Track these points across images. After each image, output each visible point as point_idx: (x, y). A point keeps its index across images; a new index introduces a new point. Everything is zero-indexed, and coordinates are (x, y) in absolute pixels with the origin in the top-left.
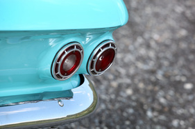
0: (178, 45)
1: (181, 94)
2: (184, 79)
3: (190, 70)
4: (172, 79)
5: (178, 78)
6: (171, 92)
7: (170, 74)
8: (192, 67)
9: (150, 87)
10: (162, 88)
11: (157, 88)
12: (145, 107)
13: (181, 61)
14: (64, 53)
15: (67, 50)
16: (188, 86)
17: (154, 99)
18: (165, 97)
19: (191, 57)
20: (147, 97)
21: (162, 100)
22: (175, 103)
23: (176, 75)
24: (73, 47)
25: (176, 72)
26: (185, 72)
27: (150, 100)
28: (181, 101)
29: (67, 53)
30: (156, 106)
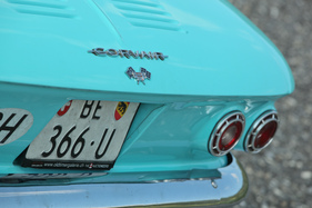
0: (287, 118)
1: (299, 185)
2: (300, 165)
3: (307, 154)
4: (285, 164)
5: (292, 164)
6: (287, 182)
7: (281, 158)
8: (308, 149)
9: (260, 174)
10: (275, 175)
11: (268, 176)
12: (259, 199)
13: (294, 142)
14: (225, 123)
15: (229, 120)
16: (306, 175)
17: (268, 191)
18: (280, 188)
19: (305, 136)
20: (259, 187)
21: (277, 192)
22: (293, 197)
23: (289, 160)
24: (235, 117)
25: (289, 155)
26: (300, 155)
27: (262, 191)
28: (300, 194)
29: (228, 124)
30: (271, 198)
